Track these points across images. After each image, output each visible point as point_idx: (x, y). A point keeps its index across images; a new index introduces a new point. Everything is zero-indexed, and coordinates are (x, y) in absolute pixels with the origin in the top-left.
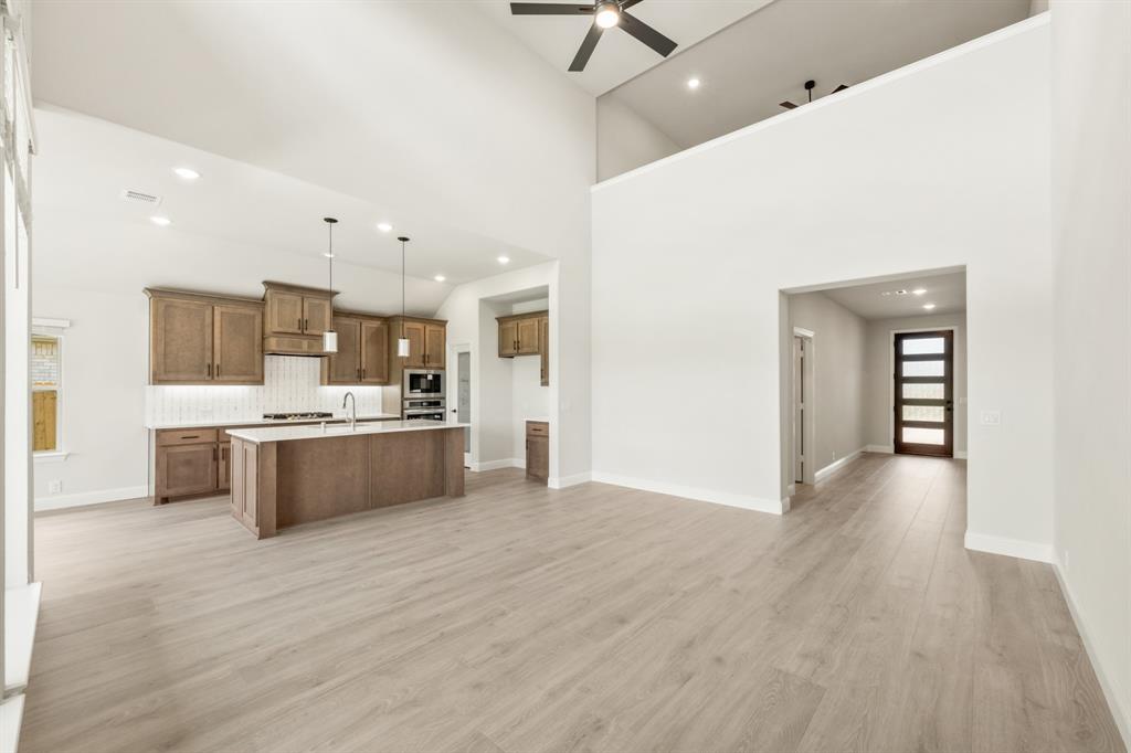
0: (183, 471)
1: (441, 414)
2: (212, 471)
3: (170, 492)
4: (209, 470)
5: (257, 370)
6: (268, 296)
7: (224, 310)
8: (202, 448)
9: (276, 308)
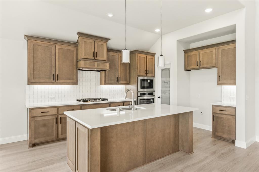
0: (42, 130)
1: (153, 99)
2: (55, 129)
3: (36, 141)
4: (54, 129)
5: (75, 77)
6: (80, 41)
7: (60, 47)
8: (50, 118)
9: (83, 47)
